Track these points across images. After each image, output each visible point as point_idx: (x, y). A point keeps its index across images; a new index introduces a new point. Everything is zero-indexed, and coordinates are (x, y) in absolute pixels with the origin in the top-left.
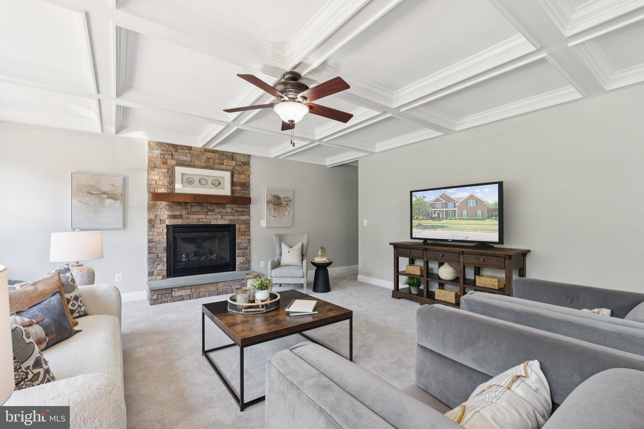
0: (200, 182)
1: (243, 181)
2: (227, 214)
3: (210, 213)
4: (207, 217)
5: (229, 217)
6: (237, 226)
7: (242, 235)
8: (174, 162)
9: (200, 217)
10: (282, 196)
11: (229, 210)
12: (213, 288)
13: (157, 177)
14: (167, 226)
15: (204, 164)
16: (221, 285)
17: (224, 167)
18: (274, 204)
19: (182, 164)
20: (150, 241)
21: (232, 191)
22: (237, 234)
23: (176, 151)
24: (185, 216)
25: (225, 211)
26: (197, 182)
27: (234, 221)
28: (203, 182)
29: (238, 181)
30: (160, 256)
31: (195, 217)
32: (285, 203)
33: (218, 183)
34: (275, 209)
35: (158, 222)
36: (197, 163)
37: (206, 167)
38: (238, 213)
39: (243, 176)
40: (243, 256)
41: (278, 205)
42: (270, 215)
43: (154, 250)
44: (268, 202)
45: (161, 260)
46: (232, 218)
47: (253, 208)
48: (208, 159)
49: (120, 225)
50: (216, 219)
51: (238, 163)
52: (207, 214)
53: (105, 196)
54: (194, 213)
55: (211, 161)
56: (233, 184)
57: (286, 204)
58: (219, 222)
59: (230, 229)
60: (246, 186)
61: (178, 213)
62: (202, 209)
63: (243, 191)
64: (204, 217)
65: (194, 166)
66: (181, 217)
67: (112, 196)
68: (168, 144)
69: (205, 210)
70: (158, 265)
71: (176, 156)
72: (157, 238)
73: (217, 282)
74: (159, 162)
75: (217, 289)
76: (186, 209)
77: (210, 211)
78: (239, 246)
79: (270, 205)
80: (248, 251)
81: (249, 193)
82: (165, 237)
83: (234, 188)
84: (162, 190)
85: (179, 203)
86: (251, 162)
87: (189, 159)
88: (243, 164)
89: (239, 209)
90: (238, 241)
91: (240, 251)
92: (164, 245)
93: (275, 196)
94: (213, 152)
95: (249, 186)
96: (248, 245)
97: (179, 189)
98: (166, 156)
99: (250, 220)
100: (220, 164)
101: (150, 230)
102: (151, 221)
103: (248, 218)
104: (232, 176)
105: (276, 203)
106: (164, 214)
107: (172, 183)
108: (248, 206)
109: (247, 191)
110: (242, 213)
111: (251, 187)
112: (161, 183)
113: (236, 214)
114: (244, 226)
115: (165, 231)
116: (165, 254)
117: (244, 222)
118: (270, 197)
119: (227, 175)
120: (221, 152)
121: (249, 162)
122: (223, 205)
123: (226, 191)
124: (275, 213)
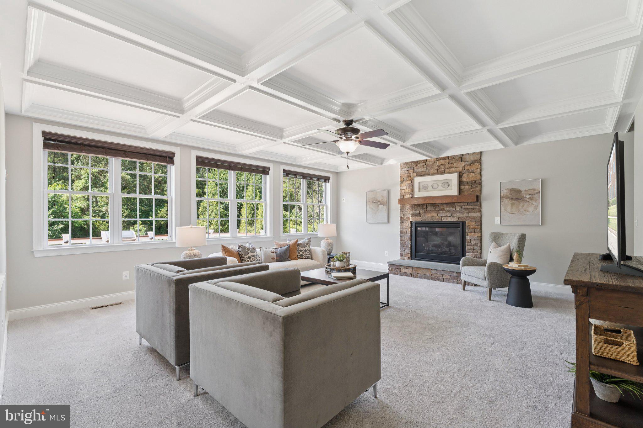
0: (432, 186)
1: (472, 179)
2: (456, 211)
3: (441, 212)
4: (439, 215)
5: (458, 214)
6: (467, 222)
7: (472, 232)
8: (415, 174)
9: (433, 215)
10: (523, 189)
11: (458, 208)
12: (428, 273)
13: (405, 188)
14: (411, 222)
15: (436, 171)
16: (434, 272)
17: (453, 169)
18: (512, 199)
19: (420, 175)
20: (401, 232)
21: (460, 190)
22: (467, 231)
23: (417, 166)
24: (422, 215)
25: (454, 209)
26: (430, 188)
27: (463, 218)
28: (435, 186)
29: (468, 180)
30: (406, 243)
31: (429, 215)
32: (528, 197)
33: (448, 185)
34: (512, 205)
35: (405, 219)
36: (431, 171)
37: (438, 173)
38: (467, 211)
39: (473, 174)
40: (472, 252)
41: (517, 199)
42: (506, 211)
43: (403, 239)
44: (502, 198)
45: (407, 246)
46: (461, 215)
47: (485, 206)
48: (439, 166)
49: (386, 221)
50: (446, 216)
51: (467, 163)
52: (439, 212)
53: (379, 203)
54: (429, 212)
55: (442, 167)
56: (461, 183)
57: (530, 198)
58: (449, 219)
59: (460, 226)
60: (477, 183)
61: (418, 212)
62: (435, 208)
63: (472, 189)
64: (436, 215)
65: (429, 175)
66: (419, 215)
67: (382, 203)
68: (411, 162)
69: (437, 209)
70: (405, 249)
71: (416, 170)
72: (405, 231)
73: (431, 269)
74: (405, 177)
75: (431, 275)
76: (423, 209)
77: (441, 210)
78: (468, 242)
79: (505, 200)
80: (478, 248)
81: (481, 190)
82: (410, 230)
83: (462, 187)
84: (408, 196)
85: (419, 205)
86: (482, 159)
87: (425, 169)
88: (473, 162)
89: (468, 207)
90: (467, 237)
91: (469, 247)
92: (409, 236)
93: (512, 190)
94: (444, 158)
95: (481, 183)
96: (478, 242)
97: (417, 194)
98: (410, 171)
99: (481, 217)
100: (450, 168)
101: (401, 225)
102: (401, 218)
103: (479, 215)
104: (460, 176)
105: (514, 198)
106: (409, 213)
107: (413, 191)
108: (478, 203)
109: (477, 189)
110: (472, 210)
111: (483, 183)
112: (407, 191)
113: (465, 212)
114: (474, 223)
115: (410, 225)
116: (410, 242)
117: (474, 219)
118: (505, 191)
119: (454, 177)
120: (451, 157)
121: (480, 159)
122: (452, 204)
123: (454, 191)
124: (512, 208)
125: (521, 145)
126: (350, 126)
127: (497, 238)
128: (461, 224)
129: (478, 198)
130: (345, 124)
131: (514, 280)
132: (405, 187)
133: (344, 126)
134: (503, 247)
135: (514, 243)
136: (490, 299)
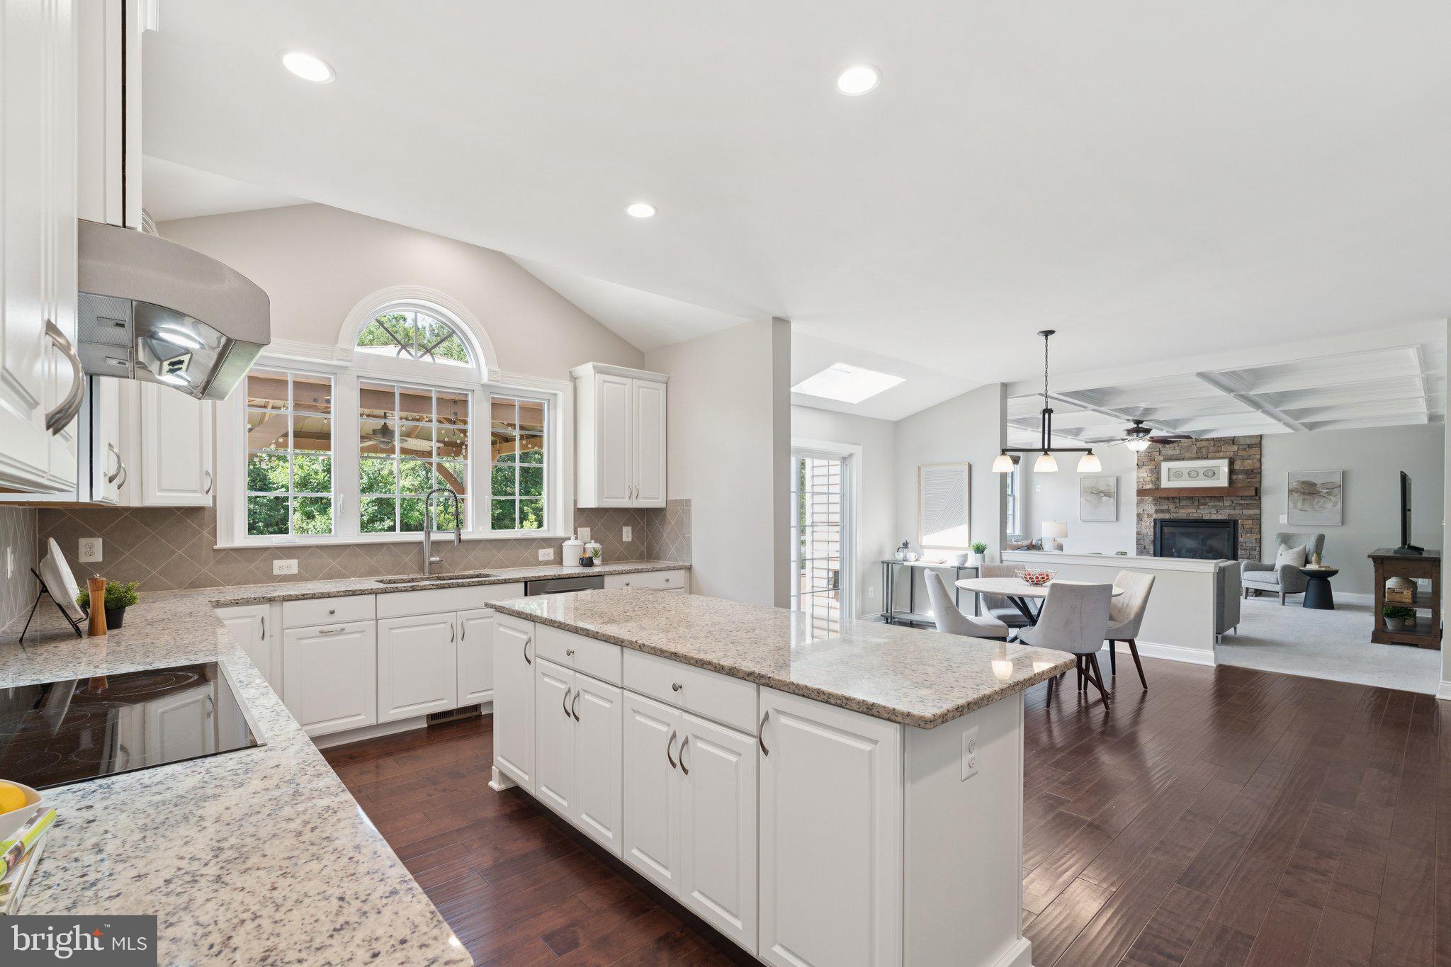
0: (1189, 474)
1: (1248, 468)
2: (1225, 507)
3: (1202, 507)
4: (1199, 511)
5: (1228, 511)
6: (1240, 521)
7: (1247, 533)
8: (1162, 458)
9: (1189, 511)
10: (1318, 481)
11: (1227, 503)
13: (1145, 475)
14: (1154, 519)
15: (1195, 455)
17: (1221, 454)
18: (1304, 493)
19: (1169, 459)
20: (1138, 533)
21: (1231, 481)
22: (1240, 531)
24: (1172, 510)
25: (1221, 504)
26: (1186, 476)
27: (1234, 516)
28: (1193, 474)
29: (1242, 468)
31: (1184, 511)
32: (1325, 491)
33: (1213, 473)
34: (1304, 500)
35: (1145, 516)
36: (1187, 455)
37: (1198, 458)
38: (1241, 507)
39: (1248, 462)
41: (1310, 494)
42: (1295, 507)
43: (1142, 542)
44: (1290, 492)
46: (1232, 512)
47: (1266, 501)
49: (1114, 518)
50: (1210, 513)
51: (1241, 447)
52: (1198, 508)
53: (1102, 494)
54: (1183, 507)
55: (1204, 450)
56: (1232, 472)
57: (1327, 492)
58: (1214, 517)
59: (1230, 526)
60: (1255, 473)
61: (1167, 507)
62: (1193, 503)
63: (1249, 480)
64: (1194, 511)
65: (1183, 459)
66: (1168, 511)
67: (1107, 494)
69: (1196, 504)
71: (1163, 452)
72: (1144, 531)
74: (1146, 461)
76: (1173, 503)
77: (1202, 505)
78: (1241, 544)
79: (1295, 495)
80: (1256, 553)
81: (1260, 482)
82: (1152, 530)
83: (1234, 477)
84: (1149, 486)
85: (1167, 498)
86: (1263, 443)
87: (1178, 452)
88: (1250, 446)
89: (1241, 502)
90: (1240, 539)
91: (1243, 551)
92: (1152, 538)
93: (1303, 483)
94: (1208, 440)
95: (1260, 473)
96: (1255, 545)
97: (1165, 484)
98: (1154, 454)
99: (1260, 515)
100: (1216, 452)
101: (1138, 523)
102: (1139, 515)
103: (1258, 512)
104: (1231, 463)
105: (1307, 492)
106: (1150, 508)
107: (1158, 479)
108: (1257, 498)
109: (1256, 480)
110: (1248, 507)
111: (1263, 473)
112: (1148, 479)
113: (1238, 508)
114: (1250, 522)
115: (1152, 524)
116: (1152, 547)
117: (1250, 517)
118: (1295, 484)
119: (1223, 466)
120: (1216, 438)
121: (1260, 443)
122: (1220, 498)
123: (1223, 482)
124: (1303, 504)
125: (1317, 430)
126: (1140, 426)
127: (1286, 540)
128: (1232, 524)
129: (1258, 492)
130: (1135, 423)
131: (1313, 583)
132: (1145, 473)
133: (1132, 425)
134: (1298, 549)
135: (1310, 544)
136: (1284, 604)
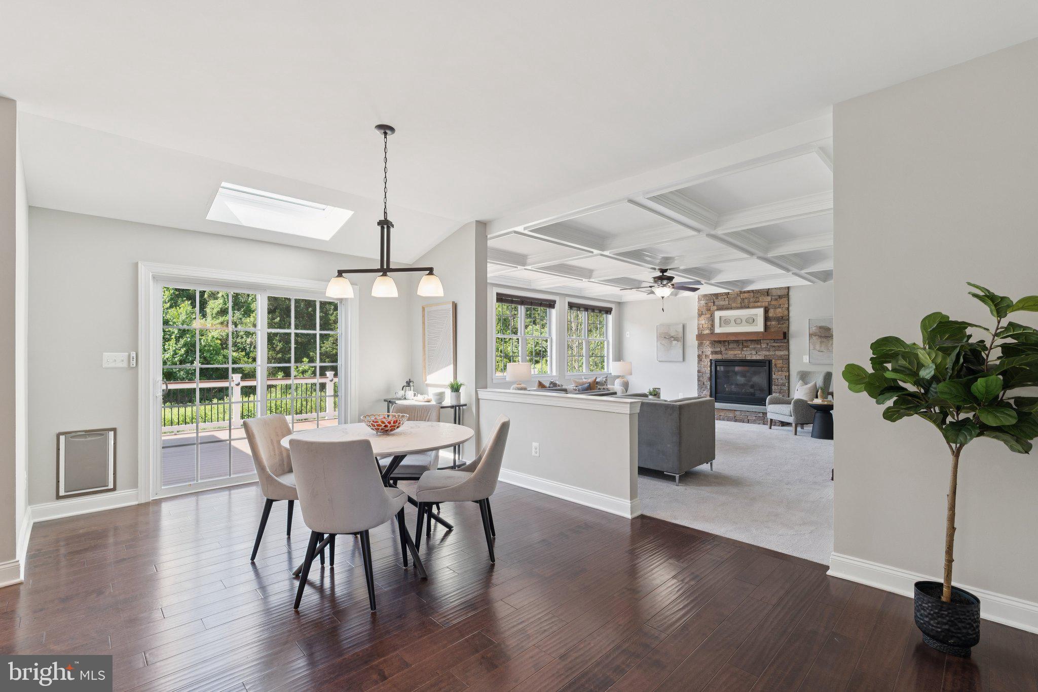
0: (735, 321)
1: (779, 315)
2: (762, 349)
3: (745, 349)
4: (743, 353)
5: (764, 352)
6: (773, 361)
7: (779, 371)
8: (715, 308)
9: (736, 352)
10: (831, 326)
11: (764, 346)
12: (731, 415)
13: (703, 322)
14: (711, 360)
15: (739, 305)
16: (738, 413)
17: (759, 304)
18: (821, 337)
19: (720, 308)
20: (699, 372)
21: (766, 326)
22: (773, 369)
23: (717, 298)
24: (723, 352)
25: (759, 346)
26: (733, 322)
27: (769, 357)
28: (739, 321)
29: (775, 316)
30: (705, 384)
31: (732, 352)
33: (752, 321)
34: (821, 342)
35: (704, 357)
36: (734, 305)
37: (741, 308)
38: (774, 349)
39: (779, 310)
40: (780, 393)
41: (826, 337)
42: (814, 349)
43: (701, 379)
44: (811, 335)
45: (706, 387)
46: (767, 353)
47: (793, 344)
48: (743, 300)
49: (681, 359)
50: (751, 354)
51: (773, 297)
52: (742, 350)
53: (673, 339)
54: (732, 349)
55: (746, 301)
56: (767, 319)
58: (754, 358)
59: (766, 365)
60: (785, 319)
61: (719, 349)
62: (738, 346)
63: (779, 326)
64: (739, 352)
65: (731, 309)
66: (720, 352)
67: (676, 339)
68: (710, 294)
69: (741, 346)
70: (704, 390)
71: (716, 303)
72: (703, 370)
73: (735, 410)
74: (704, 310)
75: (735, 417)
76: (724, 346)
77: (746, 347)
78: (775, 382)
79: (814, 338)
80: (785, 388)
81: (788, 328)
82: (709, 369)
83: (769, 323)
84: (707, 332)
85: (720, 342)
86: (790, 294)
87: (727, 302)
88: (780, 297)
89: (774, 344)
90: (774, 376)
91: (776, 387)
92: (708, 375)
93: (821, 327)
94: (749, 292)
95: (788, 320)
96: (786, 381)
97: (718, 330)
98: (710, 304)
99: (789, 355)
100: (755, 302)
101: (699, 363)
102: (699, 356)
103: (786, 353)
104: (766, 311)
105: (823, 335)
106: (708, 350)
107: (713, 325)
108: (786, 341)
109: (785, 325)
110: (779, 348)
111: (791, 320)
112: (706, 326)
113: (771, 349)
114: (781, 361)
115: (709, 364)
116: (709, 383)
117: (781, 357)
118: (814, 328)
119: (760, 312)
120: (756, 290)
121: (788, 294)
122: (758, 342)
123: (759, 327)
124: (821, 347)
125: (829, 282)
126: (665, 274)
127: (804, 377)
128: (767, 363)
129: (785, 336)
130: (660, 272)
131: (818, 415)
132: (703, 321)
133: (659, 274)
134: (809, 385)
135: (819, 381)
136: (796, 434)
